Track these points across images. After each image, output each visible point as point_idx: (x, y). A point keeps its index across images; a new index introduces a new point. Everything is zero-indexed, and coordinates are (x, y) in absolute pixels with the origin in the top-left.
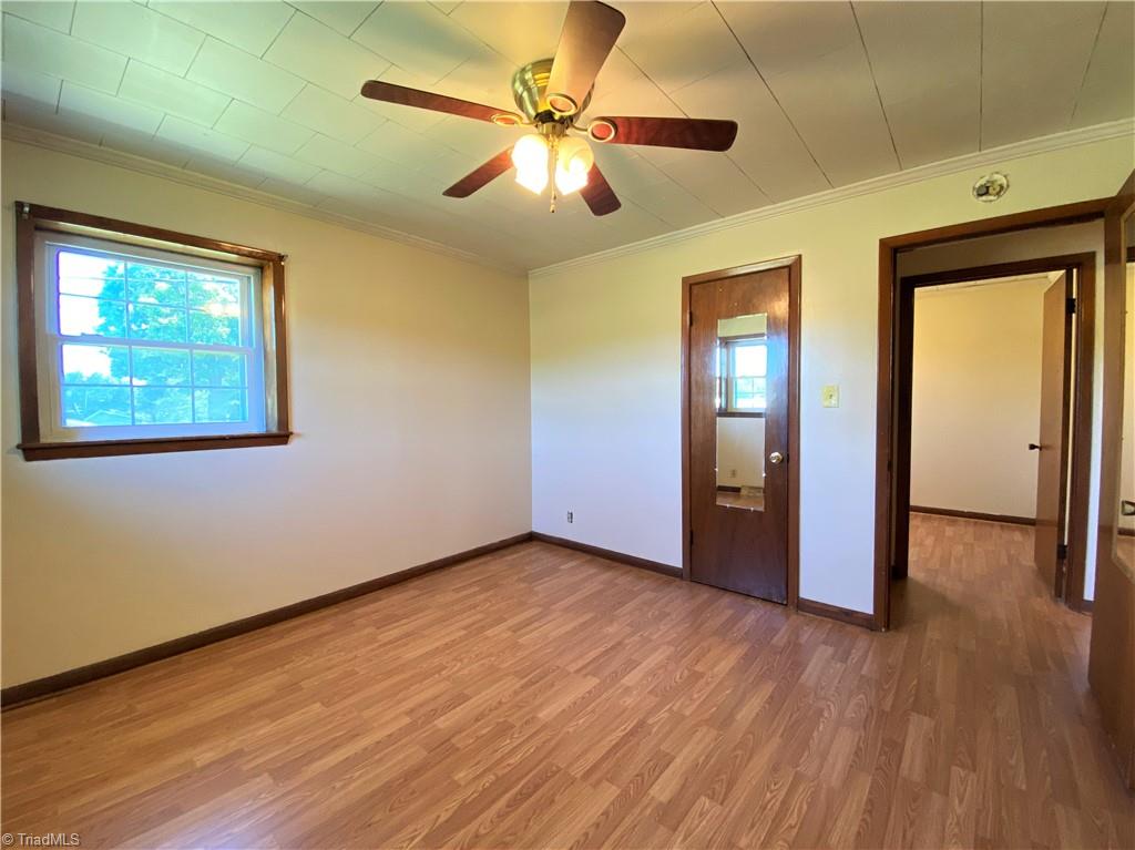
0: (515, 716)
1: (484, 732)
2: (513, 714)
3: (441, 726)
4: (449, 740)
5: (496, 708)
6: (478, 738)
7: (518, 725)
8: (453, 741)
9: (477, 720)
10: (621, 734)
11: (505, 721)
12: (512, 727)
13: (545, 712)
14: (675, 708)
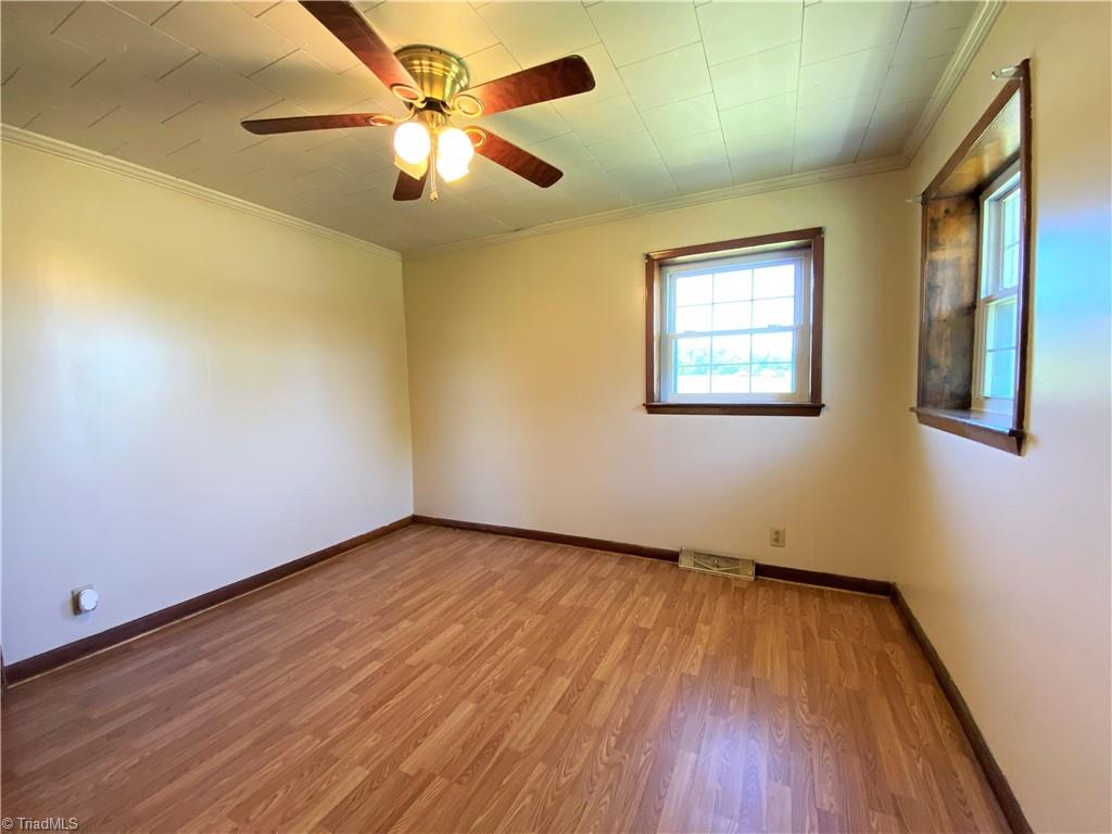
0: (498, 699)
1: (521, 681)
2: (500, 703)
3: (560, 679)
4: (547, 670)
5: (520, 704)
6: (524, 675)
7: (492, 693)
8: (542, 670)
9: (533, 689)
10: (390, 702)
11: (506, 693)
12: (497, 690)
13: (469, 709)
14: (318, 741)
